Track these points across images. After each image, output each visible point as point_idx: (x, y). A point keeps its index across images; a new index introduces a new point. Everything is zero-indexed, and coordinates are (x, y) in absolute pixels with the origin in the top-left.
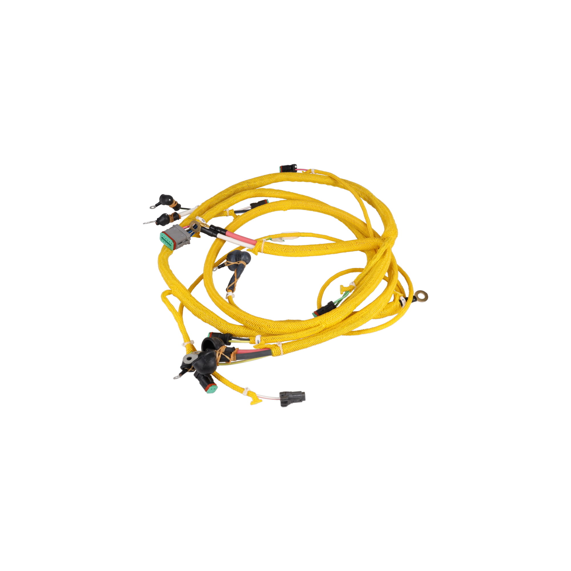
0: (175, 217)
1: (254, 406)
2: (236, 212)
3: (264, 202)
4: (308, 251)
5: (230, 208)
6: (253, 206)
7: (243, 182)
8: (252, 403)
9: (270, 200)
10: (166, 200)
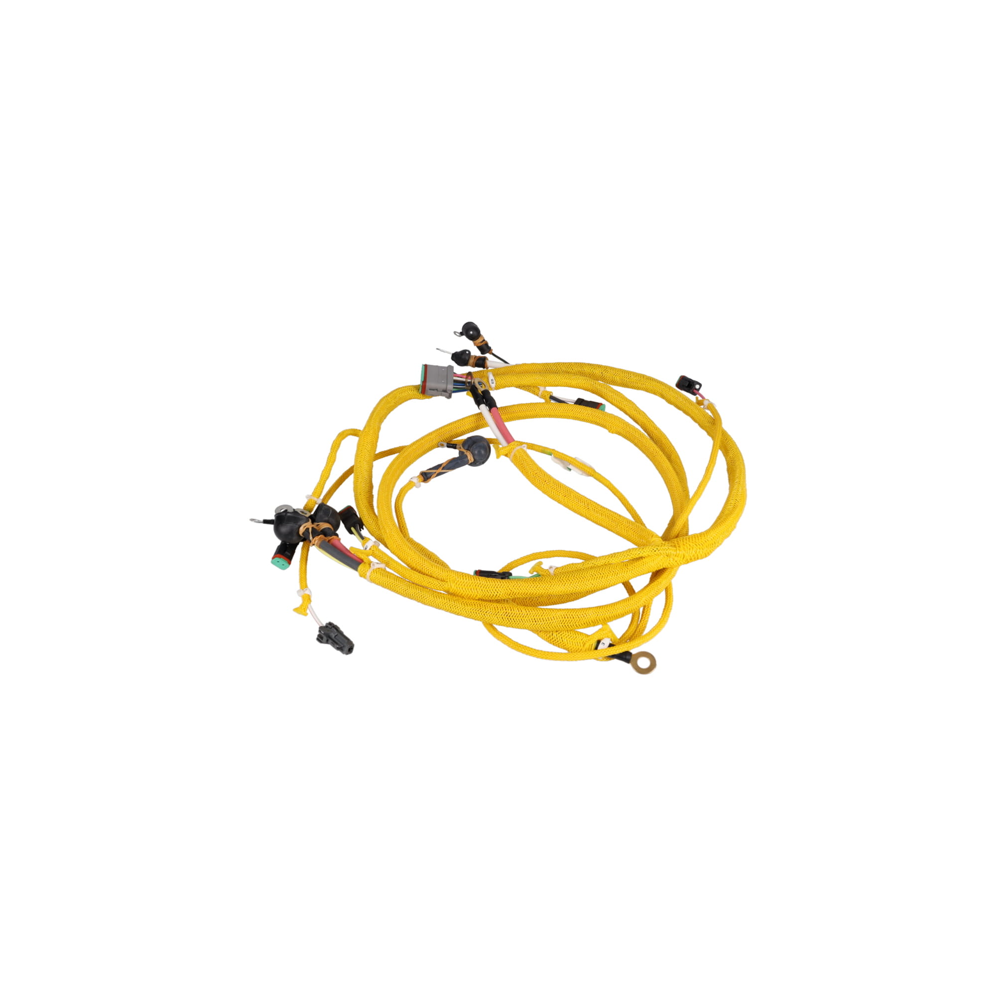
0: (477, 362)
1: (295, 614)
2: (552, 398)
3: (595, 405)
4: (561, 495)
5: (549, 389)
6: (580, 402)
7: (599, 366)
8: (296, 610)
9: (610, 408)
10: (471, 331)
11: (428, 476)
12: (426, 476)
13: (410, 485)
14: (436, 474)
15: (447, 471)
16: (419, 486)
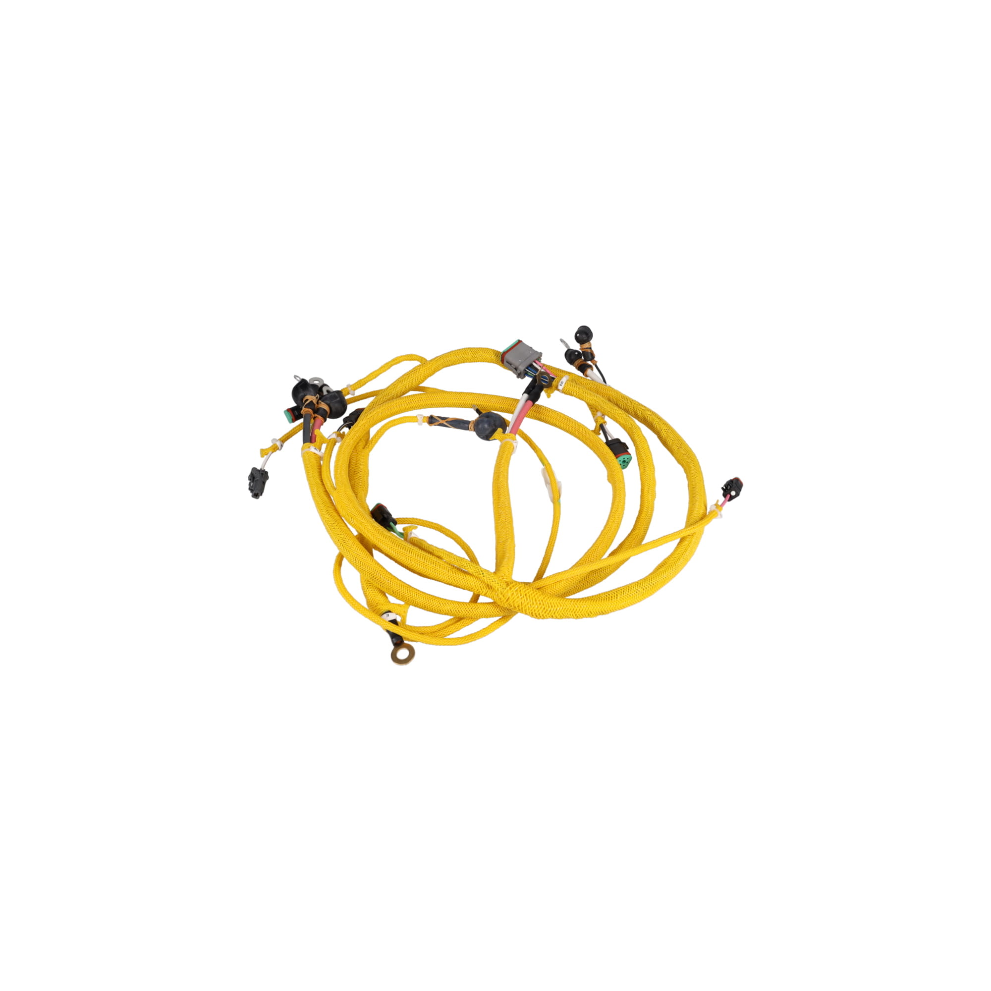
1: (260, 452)
8: (262, 450)
11: (434, 421)
12: (432, 420)
13: (413, 419)
14: (439, 423)
15: (450, 426)
16: (420, 424)
